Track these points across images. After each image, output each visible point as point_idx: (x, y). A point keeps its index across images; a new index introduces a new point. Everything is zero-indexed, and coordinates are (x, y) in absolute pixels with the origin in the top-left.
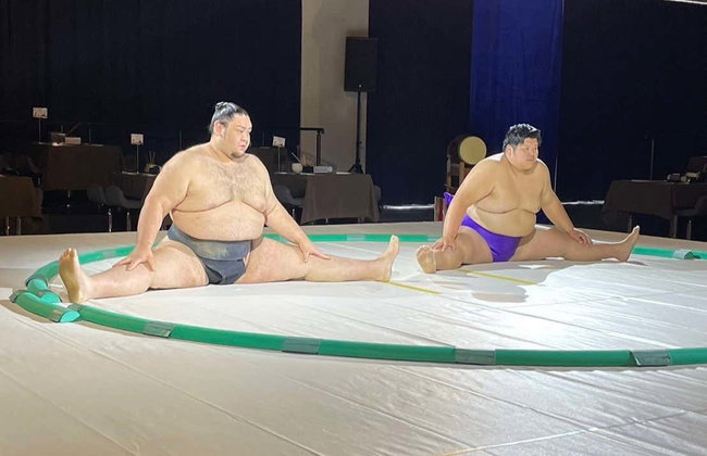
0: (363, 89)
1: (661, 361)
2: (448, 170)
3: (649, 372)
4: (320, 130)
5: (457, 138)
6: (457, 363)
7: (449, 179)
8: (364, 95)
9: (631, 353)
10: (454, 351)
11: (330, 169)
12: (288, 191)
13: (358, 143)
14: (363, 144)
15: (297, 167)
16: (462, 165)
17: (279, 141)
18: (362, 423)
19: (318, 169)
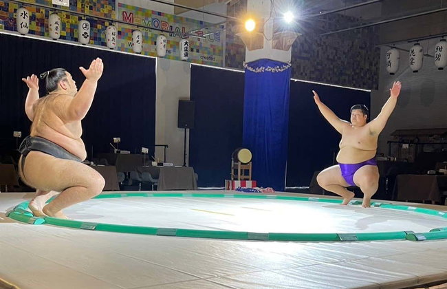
0: (187, 127)
1: (352, 239)
2: (232, 166)
3: (347, 243)
4: (165, 146)
5: (237, 150)
6: (249, 239)
7: (233, 170)
8: (188, 130)
9: (337, 234)
10: (247, 234)
11: (172, 165)
12: (150, 176)
13: (185, 155)
14: (187, 156)
15: (154, 164)
16: (240, 163)
17: (145, 150)
18: (204, 261)
19: (165, 164)
